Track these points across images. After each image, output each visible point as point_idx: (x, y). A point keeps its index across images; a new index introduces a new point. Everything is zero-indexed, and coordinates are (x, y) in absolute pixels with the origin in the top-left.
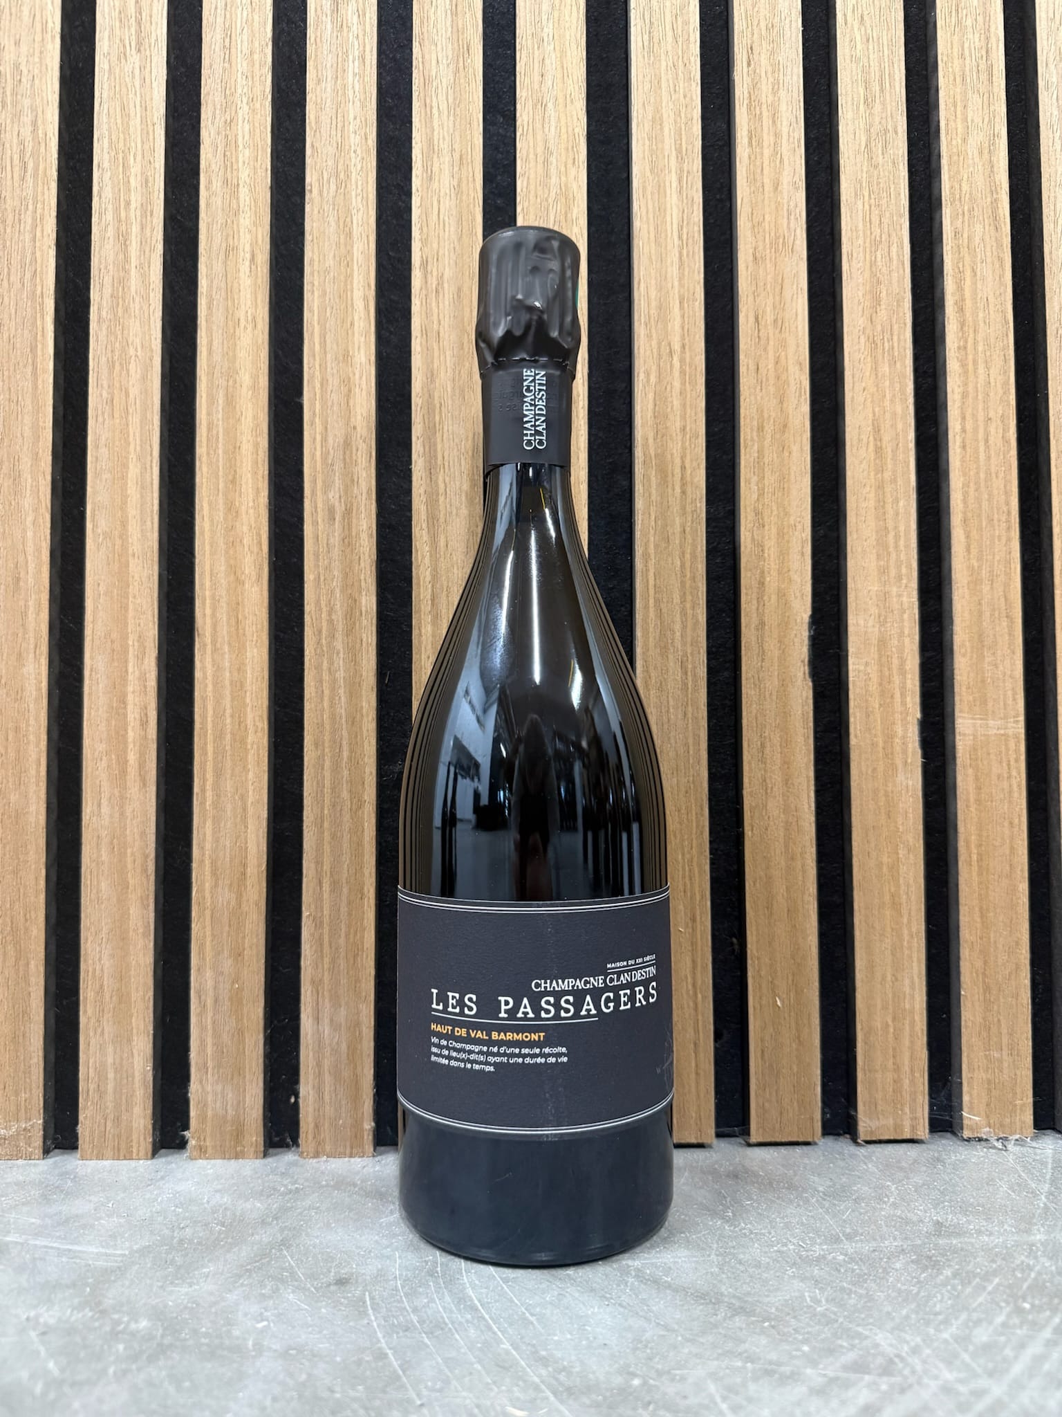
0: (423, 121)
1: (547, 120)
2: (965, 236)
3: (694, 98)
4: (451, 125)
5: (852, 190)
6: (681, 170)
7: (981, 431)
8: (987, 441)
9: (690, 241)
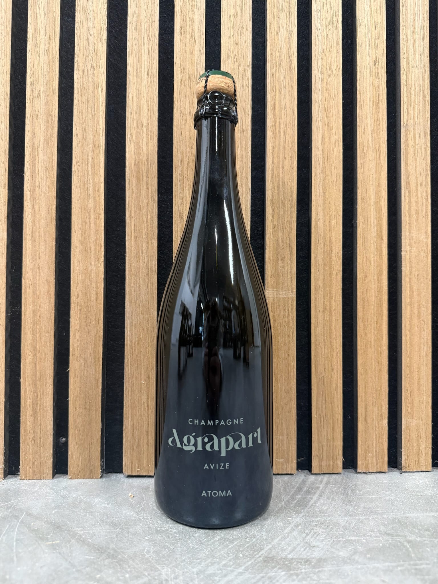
0: (33, 20)
1: (89, 21)
2: (277, 76)
3: (156, 11)
4: (45, 22)
5: (226, 55)
6: (149, 44)
7: (281, 163)
8: (283, 168)
9: (152, 76)
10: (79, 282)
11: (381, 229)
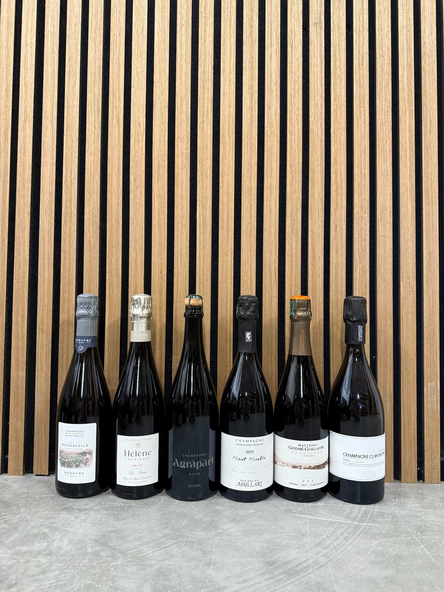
10: (14, 381)
11: (162, 355)
